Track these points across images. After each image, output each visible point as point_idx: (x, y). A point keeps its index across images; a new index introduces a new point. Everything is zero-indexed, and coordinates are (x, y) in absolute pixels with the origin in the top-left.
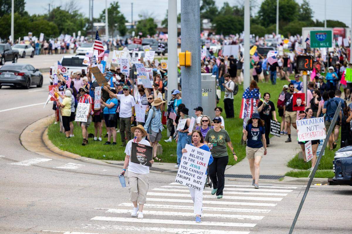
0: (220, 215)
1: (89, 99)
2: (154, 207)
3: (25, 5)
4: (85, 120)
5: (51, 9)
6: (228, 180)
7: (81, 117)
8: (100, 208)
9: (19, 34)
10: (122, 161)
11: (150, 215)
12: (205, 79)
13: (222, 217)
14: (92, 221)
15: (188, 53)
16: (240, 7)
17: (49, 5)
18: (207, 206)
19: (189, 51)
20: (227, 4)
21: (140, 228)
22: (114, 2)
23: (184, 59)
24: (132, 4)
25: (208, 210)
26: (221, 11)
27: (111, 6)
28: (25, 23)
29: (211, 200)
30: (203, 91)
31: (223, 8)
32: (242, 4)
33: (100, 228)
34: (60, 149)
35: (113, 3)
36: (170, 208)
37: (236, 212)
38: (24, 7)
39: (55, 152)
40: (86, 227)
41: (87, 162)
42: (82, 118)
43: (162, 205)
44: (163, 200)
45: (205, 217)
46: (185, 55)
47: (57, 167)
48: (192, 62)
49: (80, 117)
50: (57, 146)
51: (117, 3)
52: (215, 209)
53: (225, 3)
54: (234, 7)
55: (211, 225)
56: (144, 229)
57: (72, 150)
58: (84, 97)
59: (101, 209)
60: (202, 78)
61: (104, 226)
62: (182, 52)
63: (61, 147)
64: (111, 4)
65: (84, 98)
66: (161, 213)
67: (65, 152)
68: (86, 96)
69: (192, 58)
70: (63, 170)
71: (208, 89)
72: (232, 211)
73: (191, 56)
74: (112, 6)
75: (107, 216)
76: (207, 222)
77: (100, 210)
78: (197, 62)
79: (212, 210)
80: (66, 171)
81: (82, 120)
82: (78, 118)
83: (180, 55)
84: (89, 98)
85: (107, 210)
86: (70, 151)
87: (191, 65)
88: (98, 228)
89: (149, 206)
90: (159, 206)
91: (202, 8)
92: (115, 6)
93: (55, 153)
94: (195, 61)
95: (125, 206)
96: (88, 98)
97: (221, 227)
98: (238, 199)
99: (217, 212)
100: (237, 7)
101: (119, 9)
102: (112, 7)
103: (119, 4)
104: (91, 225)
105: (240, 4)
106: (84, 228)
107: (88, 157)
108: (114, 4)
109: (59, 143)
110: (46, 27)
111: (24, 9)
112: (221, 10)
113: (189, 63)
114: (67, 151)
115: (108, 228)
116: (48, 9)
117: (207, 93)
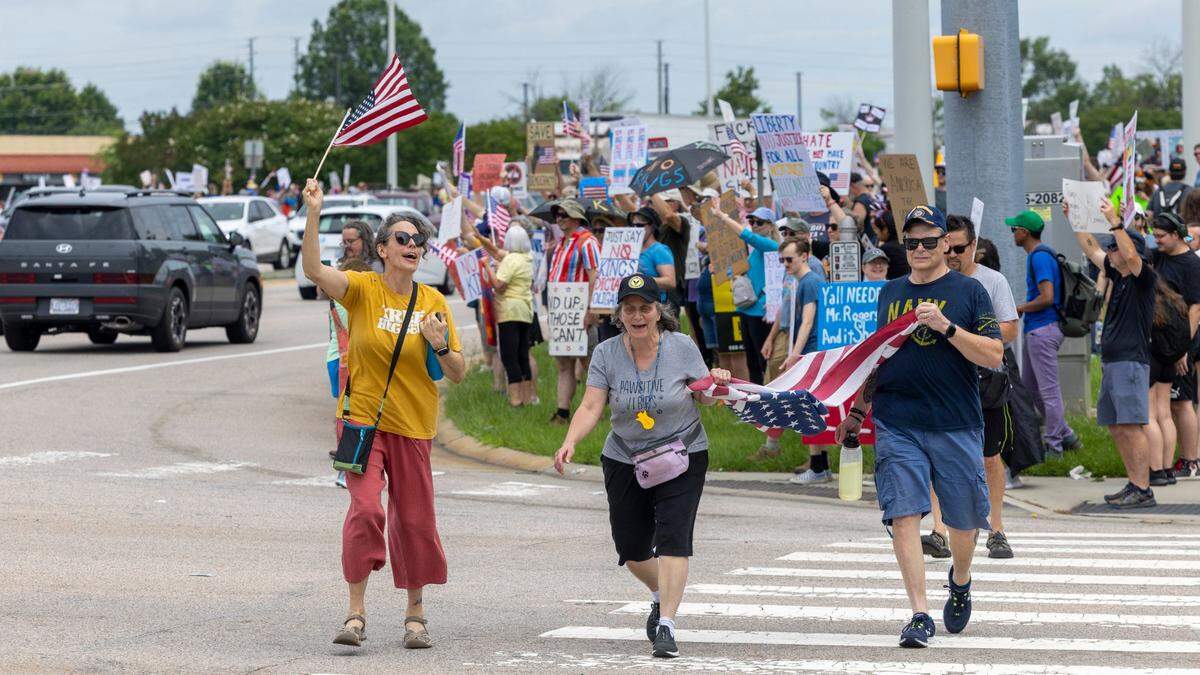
0: (1114, 618)
1: (590, 251)
2: (824, 594)
3: (448, 92)
4: (581, 348)
5: (532, 100)
6: (1142, 522)
7: (567, 340)
8: (589, 601)
9: (419, 167)
10: (717, 470)
11: (805, 619)
12: (1038, 156)
13: (1120, 624)
14: (544, 641)
15: (968, 37)
16: (1158, 79)
17: (525, 86)
18: (1059, 592)
19: (970, 32)
20: (1113, 73)
21: (755, 662)
22: (741, 69)
23: (954, 62)
24: (799, 75)
25: (1059, 602)
26: (1098, 97)
27: (729, 81)
28: (435, 130)
29: (1070, 574)
30: (1031, 203)
31: (1102, 86)
32: (1164, 69)
33: (575, 663)
34: (480, 444)
35: (736, 73)
36: (894, 597)
37: (1181, 608)
38: (444, 97)
39: (461, 453)
40: (515, 660)
41: (581, 480)
42: (570, 343)
43: (860, 590)
44: (865, 574)
45: (1045, 624)
46: (958, 48)
47: (454, 492)
48: (986, 73)
49: (563, 339)
50: (471, 435)
51: (750, 72)
52: (1089, 599)
53: (1106, 70)
54: (1140, 78)
55: (1072, 648)
56: (773, 667)
57: (524, 441)
58: (572, 239)
59: (593, 603)
60: (1028, 150)
61: (594, 657)
62: (943, 34)
63: (484, 436)
64: (730, 75)
65: (571, 243)
66: (852, 614)
67: (502, 449)
68: (576, 237)
69: (985, 60)
70: (475, 499)
71: (1050, 194)
72: (1165, 604)
73: (982, 50)
74: (734, 82)
75: (617, 625)
76: (1056, 639)
77: (590, 607)
78: (1007, 76)
79: (1076, 602)
80: (485, 501)
81: (569, 348)
82: (556, 344)
83: (938, 47)
84: (589, 245)
85: (622, 605)
86: (518, 447)
87: (981, 86)
88: (564, 665)
89: (805, 592)
90: (847, 592)
91: (1030, 89)
92: (741, 81)
93: (460, 456)
94: (998, 71)
95: (701, 592)
96: (585, 245)
97: (1119, 655)
98: (1189, 567)
99: (1097, 609)
100: (1147, 78)
101: (755, 93)
102: (731, 85)
103: (755, 76)
104: (536, 655)
105: (1159, 69)
106: (500, 663)
107: (587, 464)
108: (740, 76)
109: (479, 420)
110: (506, 142)
111: (442, 106)
112: (1095, 91)
113: (973, 76)
114: (506, 445)
115: (610, 665)
116: (521, 98)
117: (1049, 209)
